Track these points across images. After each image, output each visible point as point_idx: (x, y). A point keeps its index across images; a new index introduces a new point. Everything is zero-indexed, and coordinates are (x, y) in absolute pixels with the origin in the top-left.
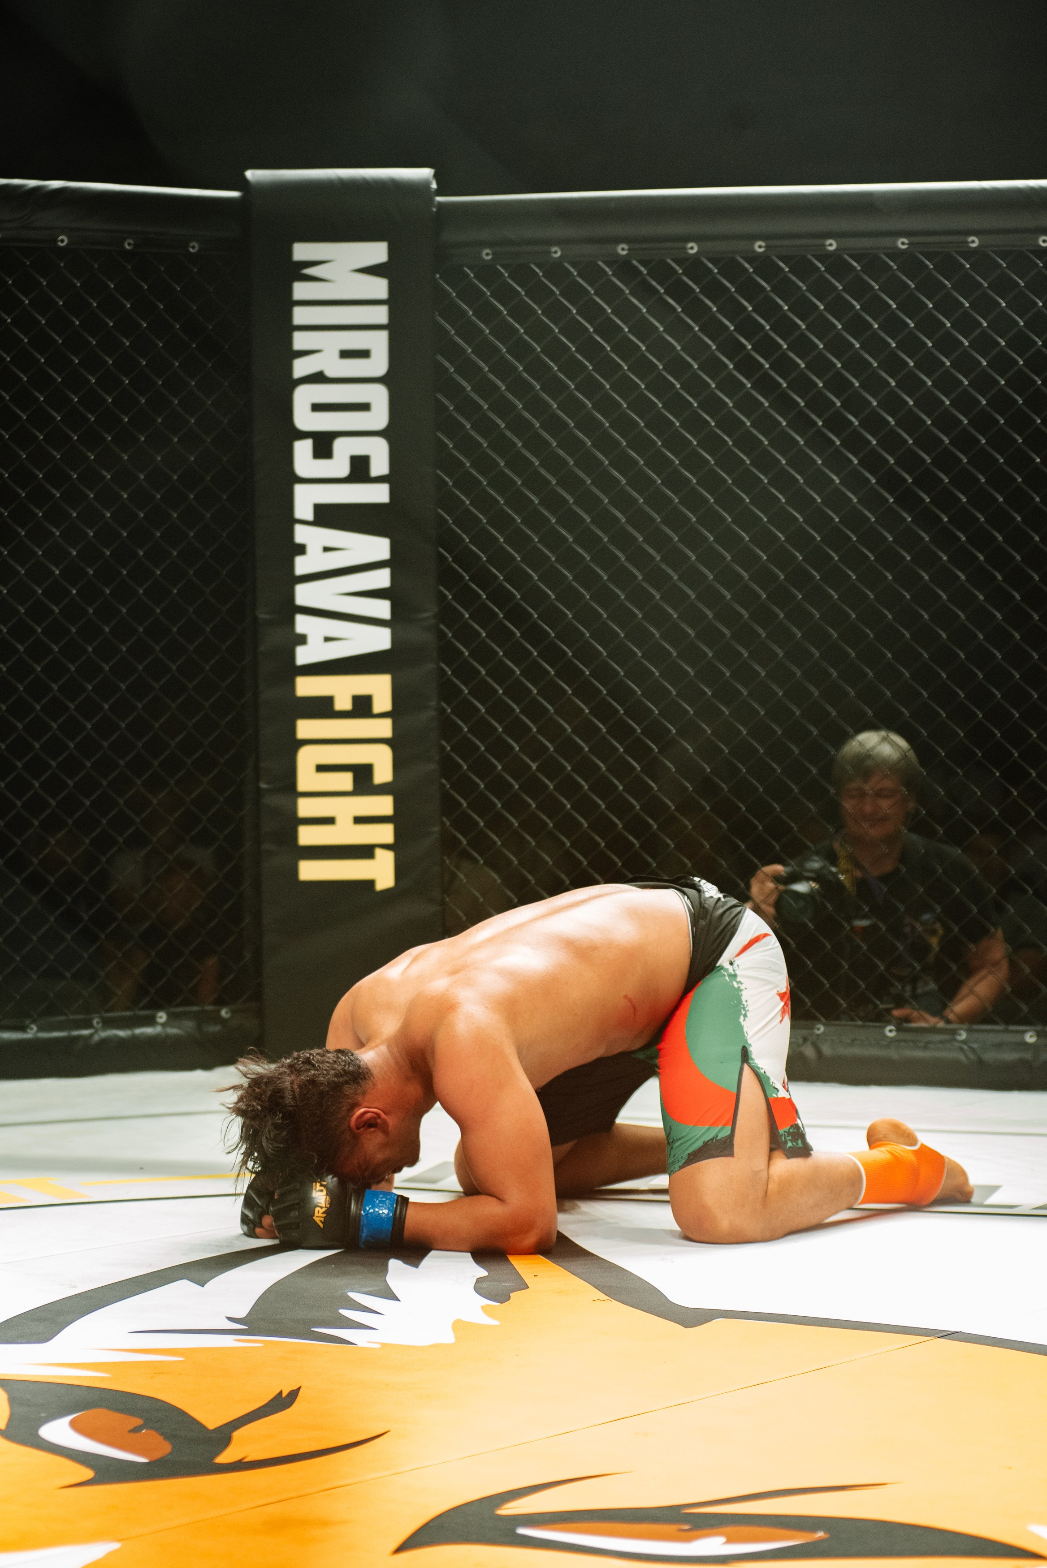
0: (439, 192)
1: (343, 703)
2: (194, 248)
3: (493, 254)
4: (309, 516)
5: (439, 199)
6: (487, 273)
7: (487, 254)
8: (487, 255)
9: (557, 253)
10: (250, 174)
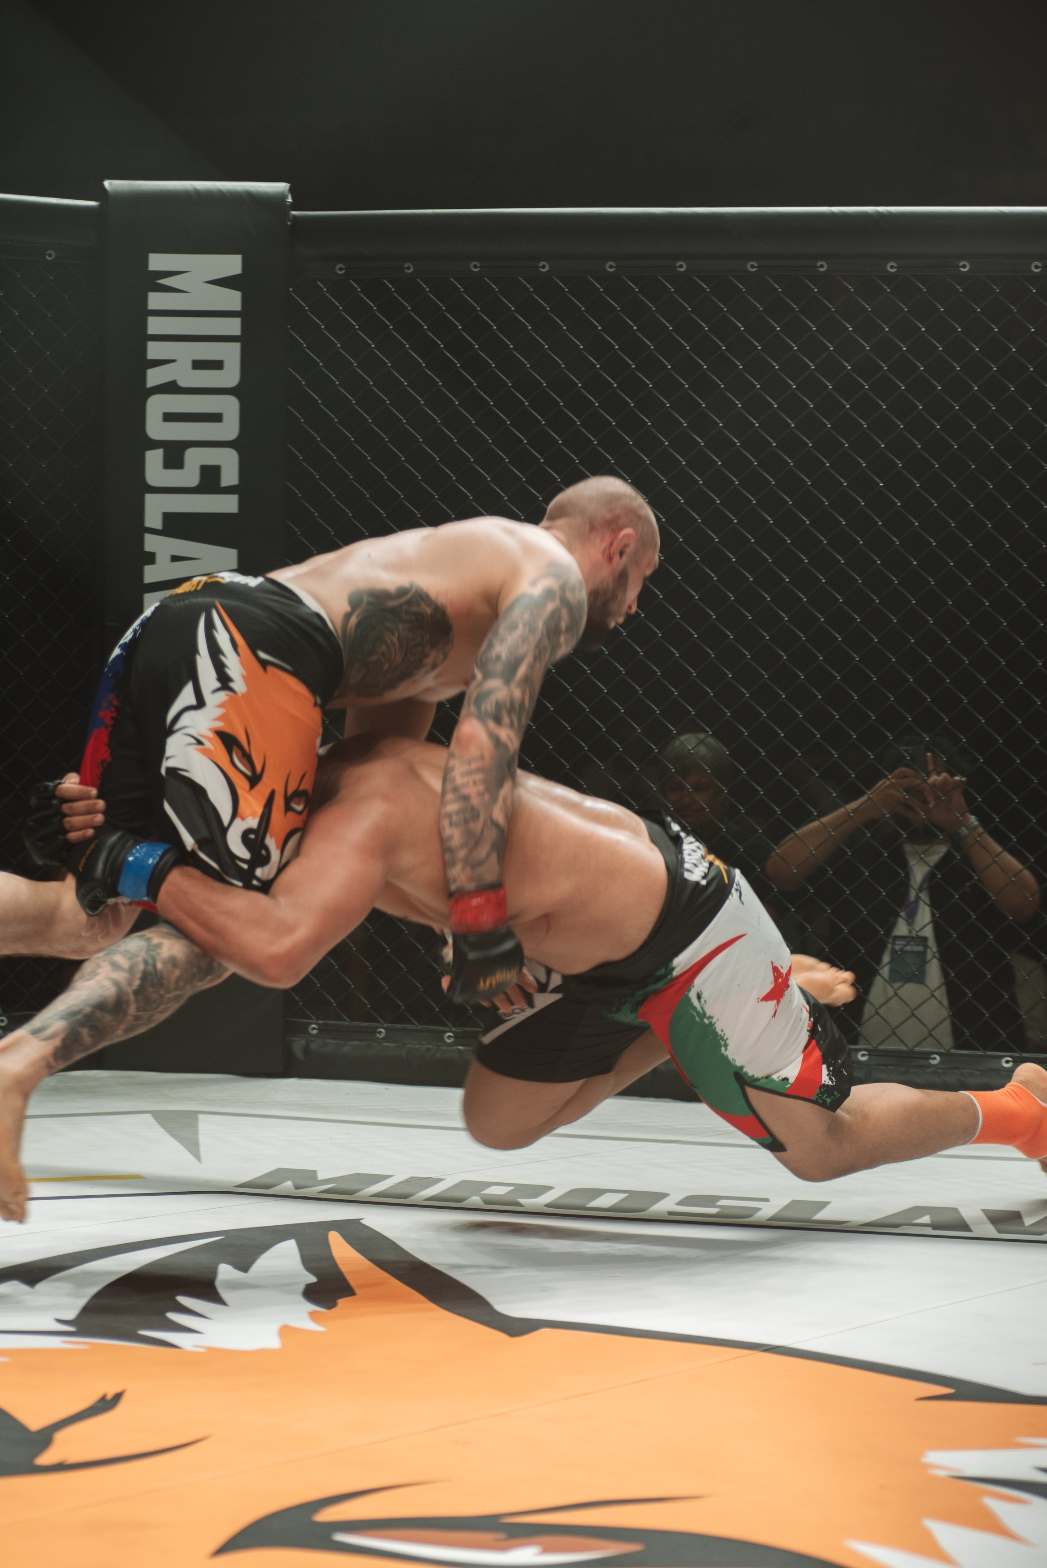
0: (295, 206)
2: (51, 256)
4: (158, 524)
5: (293, 213)
7: (341, 269)
9: (410, 269)
10: (107, 184)
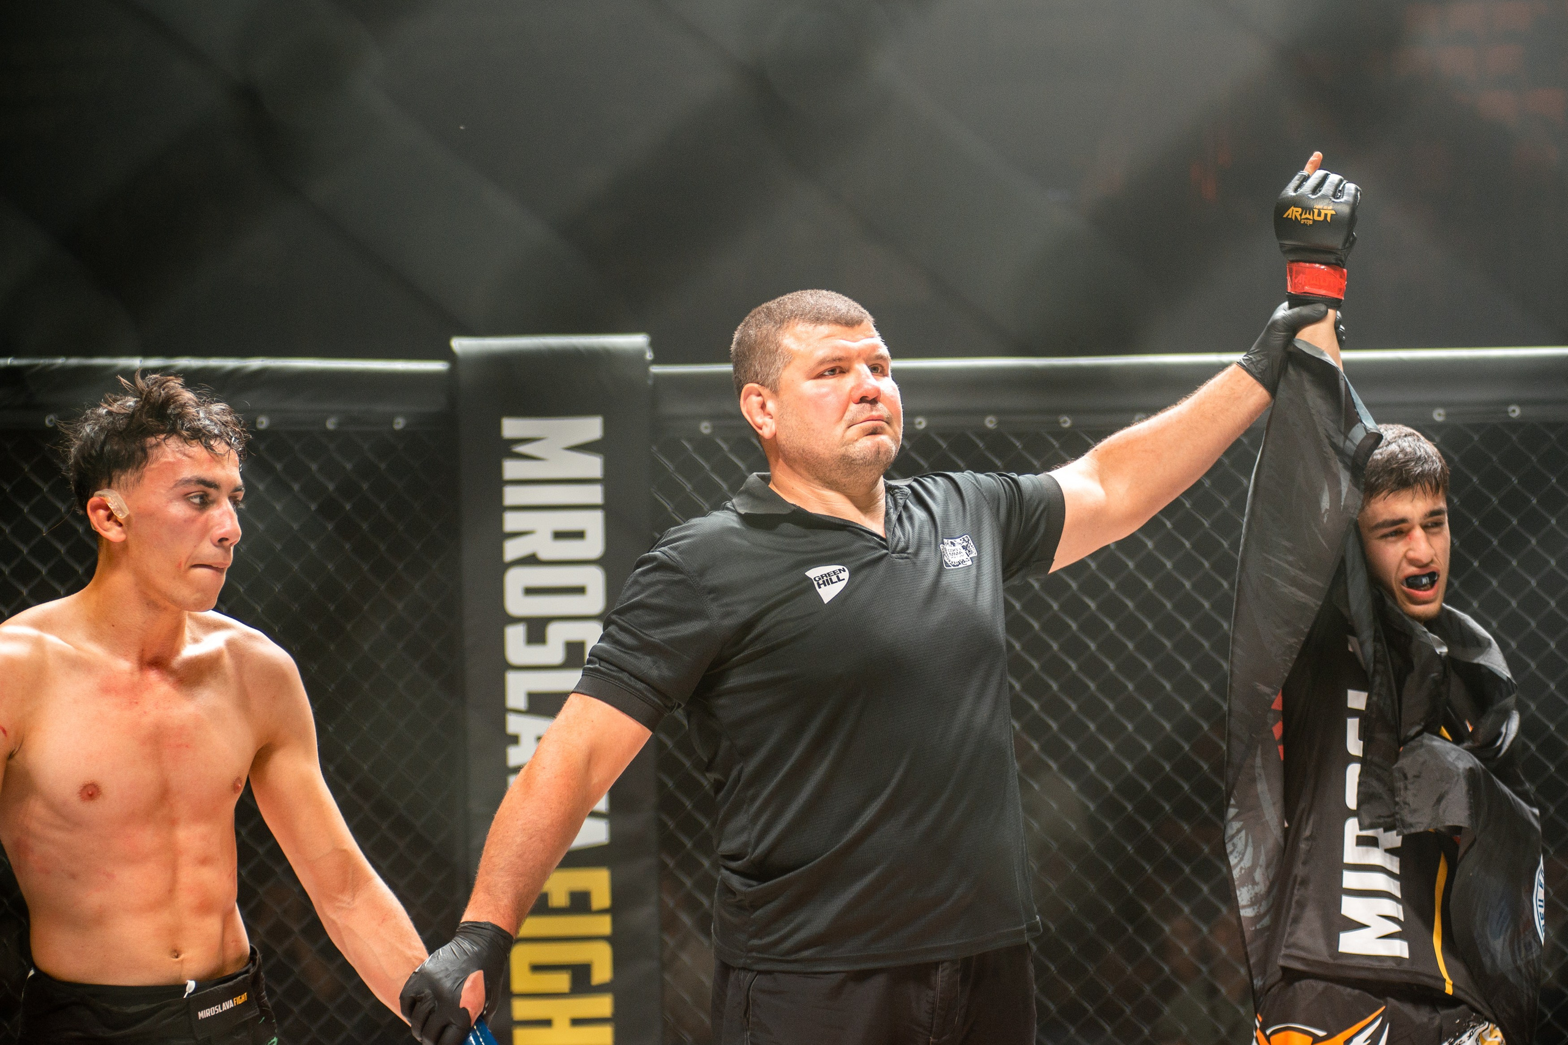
1: (559, 899)
3: (714, 427)
6: (706, 445)
8: (705, 428)
